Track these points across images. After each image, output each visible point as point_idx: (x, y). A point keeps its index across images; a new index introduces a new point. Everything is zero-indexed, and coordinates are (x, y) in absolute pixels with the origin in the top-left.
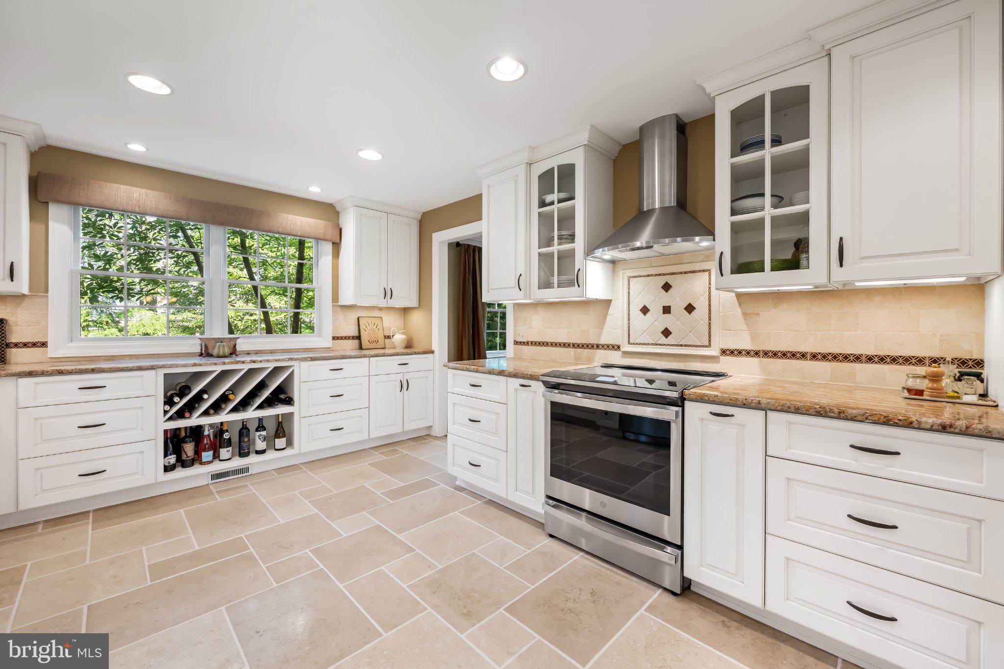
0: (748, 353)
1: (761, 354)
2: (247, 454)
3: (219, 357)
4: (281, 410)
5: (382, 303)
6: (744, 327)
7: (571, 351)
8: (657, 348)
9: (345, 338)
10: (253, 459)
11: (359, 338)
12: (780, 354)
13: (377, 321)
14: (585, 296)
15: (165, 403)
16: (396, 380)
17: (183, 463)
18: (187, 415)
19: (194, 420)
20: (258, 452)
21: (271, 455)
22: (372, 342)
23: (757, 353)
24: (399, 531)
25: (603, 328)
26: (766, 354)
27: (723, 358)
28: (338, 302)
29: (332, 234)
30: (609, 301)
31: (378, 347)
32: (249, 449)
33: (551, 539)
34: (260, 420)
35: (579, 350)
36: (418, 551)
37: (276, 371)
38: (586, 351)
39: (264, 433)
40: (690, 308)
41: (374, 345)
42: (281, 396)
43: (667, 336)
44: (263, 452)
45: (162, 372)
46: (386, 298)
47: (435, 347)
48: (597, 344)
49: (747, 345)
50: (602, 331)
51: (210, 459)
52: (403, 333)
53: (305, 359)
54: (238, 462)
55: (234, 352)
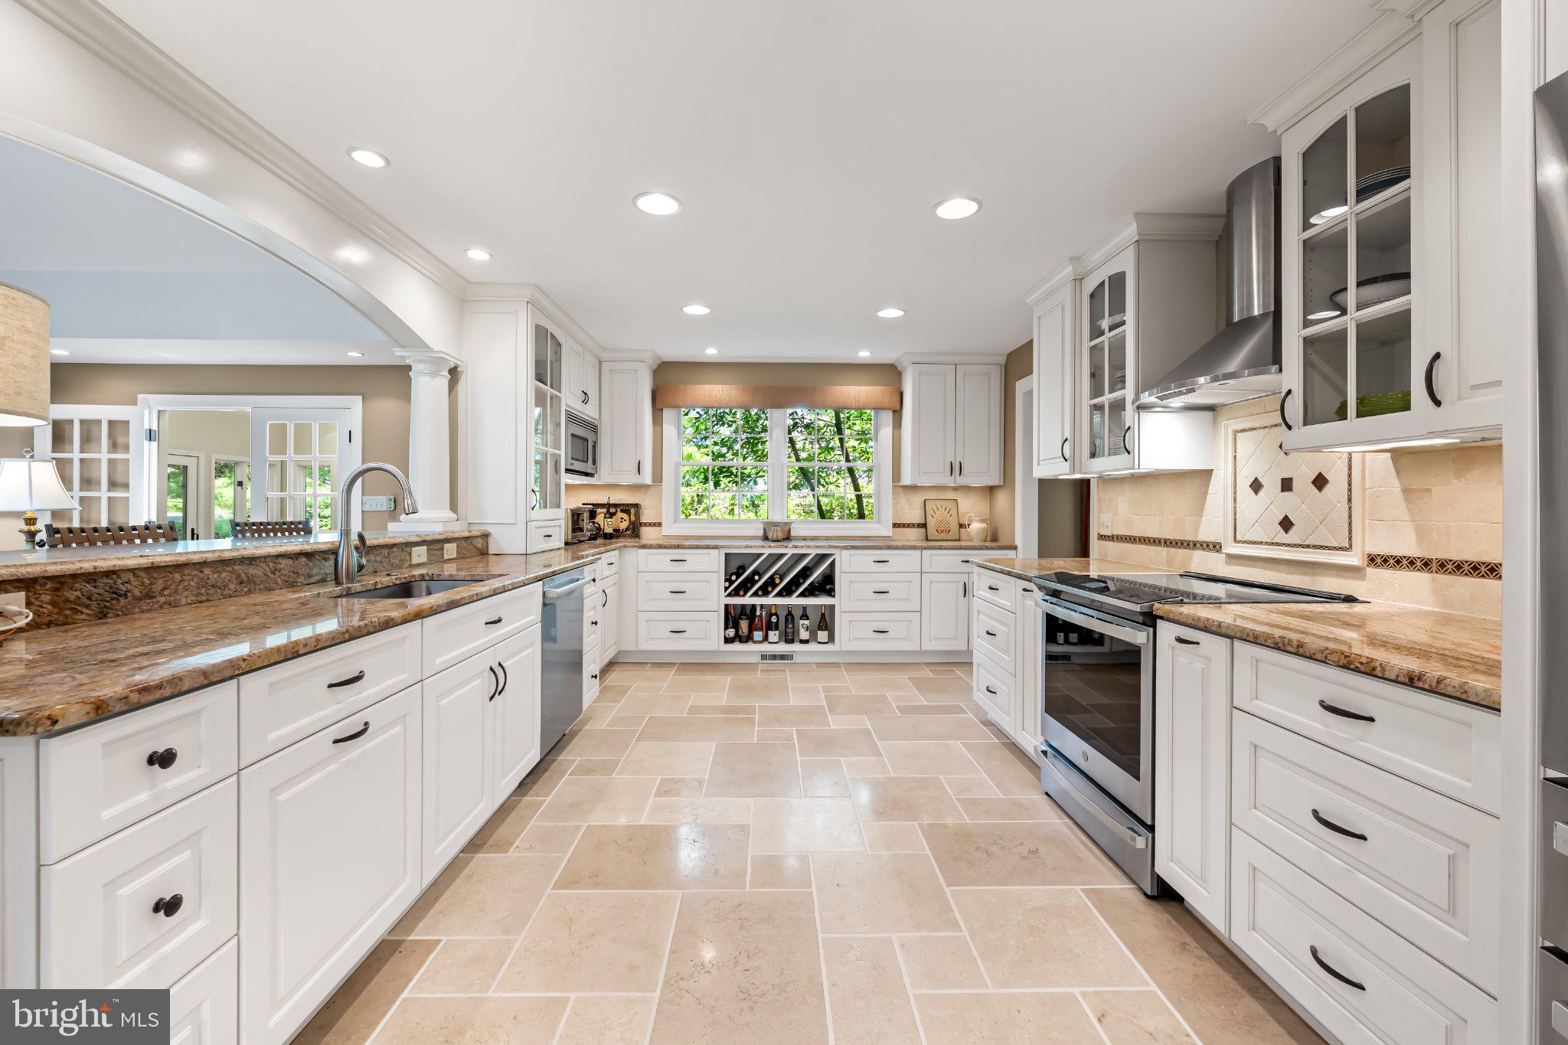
0: (1412, 563)
1: (1434, 566)
2: (792, 641)
3: (774, 541)
4: (823, 600)
5: (950, 482)
6: (1406, 516)
7: (1163, 551)
8: (1271, 550)
9: (909, 526)
10: (796, 647)
11: (924, 526)
12: (1466, 567)
13: (951, 506)
14: (1136, 466)
15: (726, 580)
16: (959, 582)
17: (739, 638)
18: (742, 593)
19: (747, 600)
20: (803, 642)
21: (812, 647)
22: (942, 532)
23: (1426, 564)
24: (881, 739)
25: (1201, 516)
26: (1442, 565)
27: (1371, 571)
28: (900, 481)
29: (892, 401)
30: (1209, 472)
31: (949, 539)
32: (793, 636)
33: (1046, 797)
34: (805, 608)
35: (1172, 550)
36: (885, 759)
37: (822, 558)
38: (1181, 551)
39: (807, 622)
40: (1320, 482)
41: (944, 536)
42: (826, 585)
43: (1286, 531)
44: (806, 642)
45: (723, 551)
46: (953, 475)
47: (1018, 542)
48: (1193, 542)
49: (1409, 548)
50: (1200, 521)
51: (761, 639)
52: (983, 521)
53: (846, 548)
54: (783, 648)
55: (788, 538)
